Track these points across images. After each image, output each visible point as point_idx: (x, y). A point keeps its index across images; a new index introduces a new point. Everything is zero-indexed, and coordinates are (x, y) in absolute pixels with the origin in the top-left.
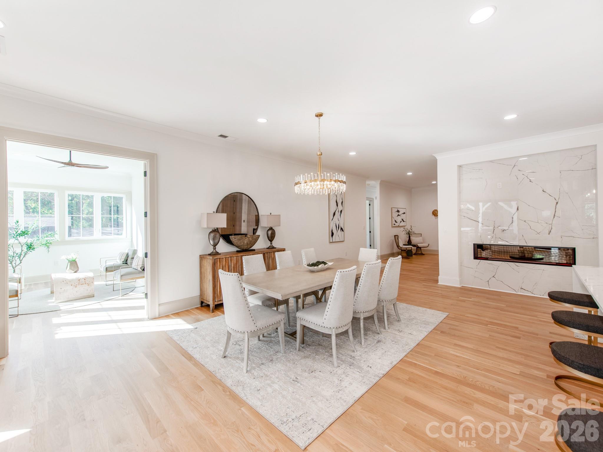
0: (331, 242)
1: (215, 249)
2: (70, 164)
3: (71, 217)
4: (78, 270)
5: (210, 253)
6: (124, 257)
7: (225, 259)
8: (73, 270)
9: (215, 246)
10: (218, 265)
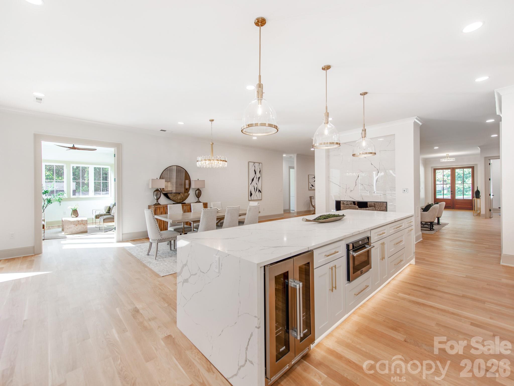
0: (249, 200)
1: (158, 201)
2: (74, 148)
3: (75, 183)
4: (78, 216)
5: (154, 204)
6: (107, 209)
7: (163, 208)
8: (75, 216)
9: (158, 199)
10: (158, 211)
